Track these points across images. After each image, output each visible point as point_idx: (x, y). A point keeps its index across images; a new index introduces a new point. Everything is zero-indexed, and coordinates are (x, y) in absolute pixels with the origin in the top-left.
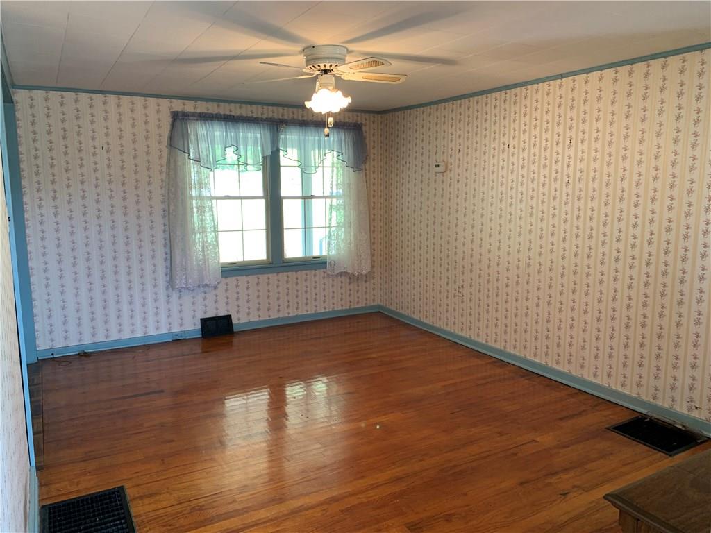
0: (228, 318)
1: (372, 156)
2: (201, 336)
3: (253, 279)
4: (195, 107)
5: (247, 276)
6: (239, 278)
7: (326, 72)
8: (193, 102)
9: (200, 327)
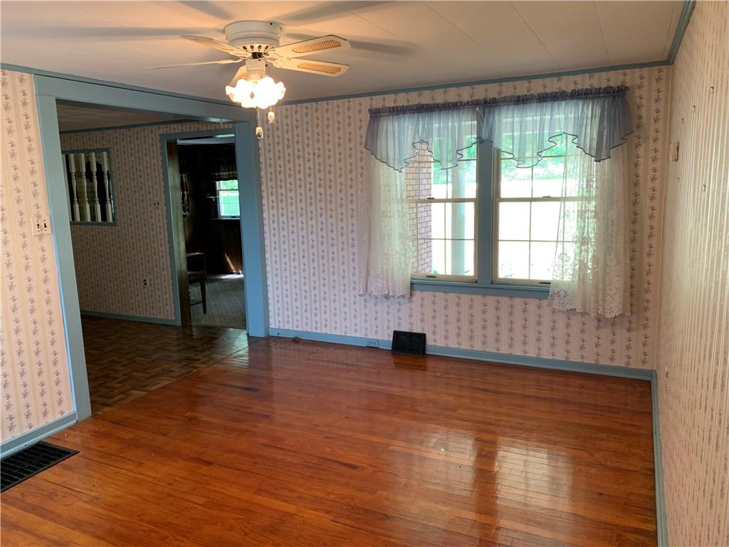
0: (422, 337)
1: (652, 135)
2: (391, 349)
3: (452, 297)
4: (395, 101)
5: (445, 293)
6: (437, 294)
7: (256, 56)
8: (393, 96)
9: (392, 340)
